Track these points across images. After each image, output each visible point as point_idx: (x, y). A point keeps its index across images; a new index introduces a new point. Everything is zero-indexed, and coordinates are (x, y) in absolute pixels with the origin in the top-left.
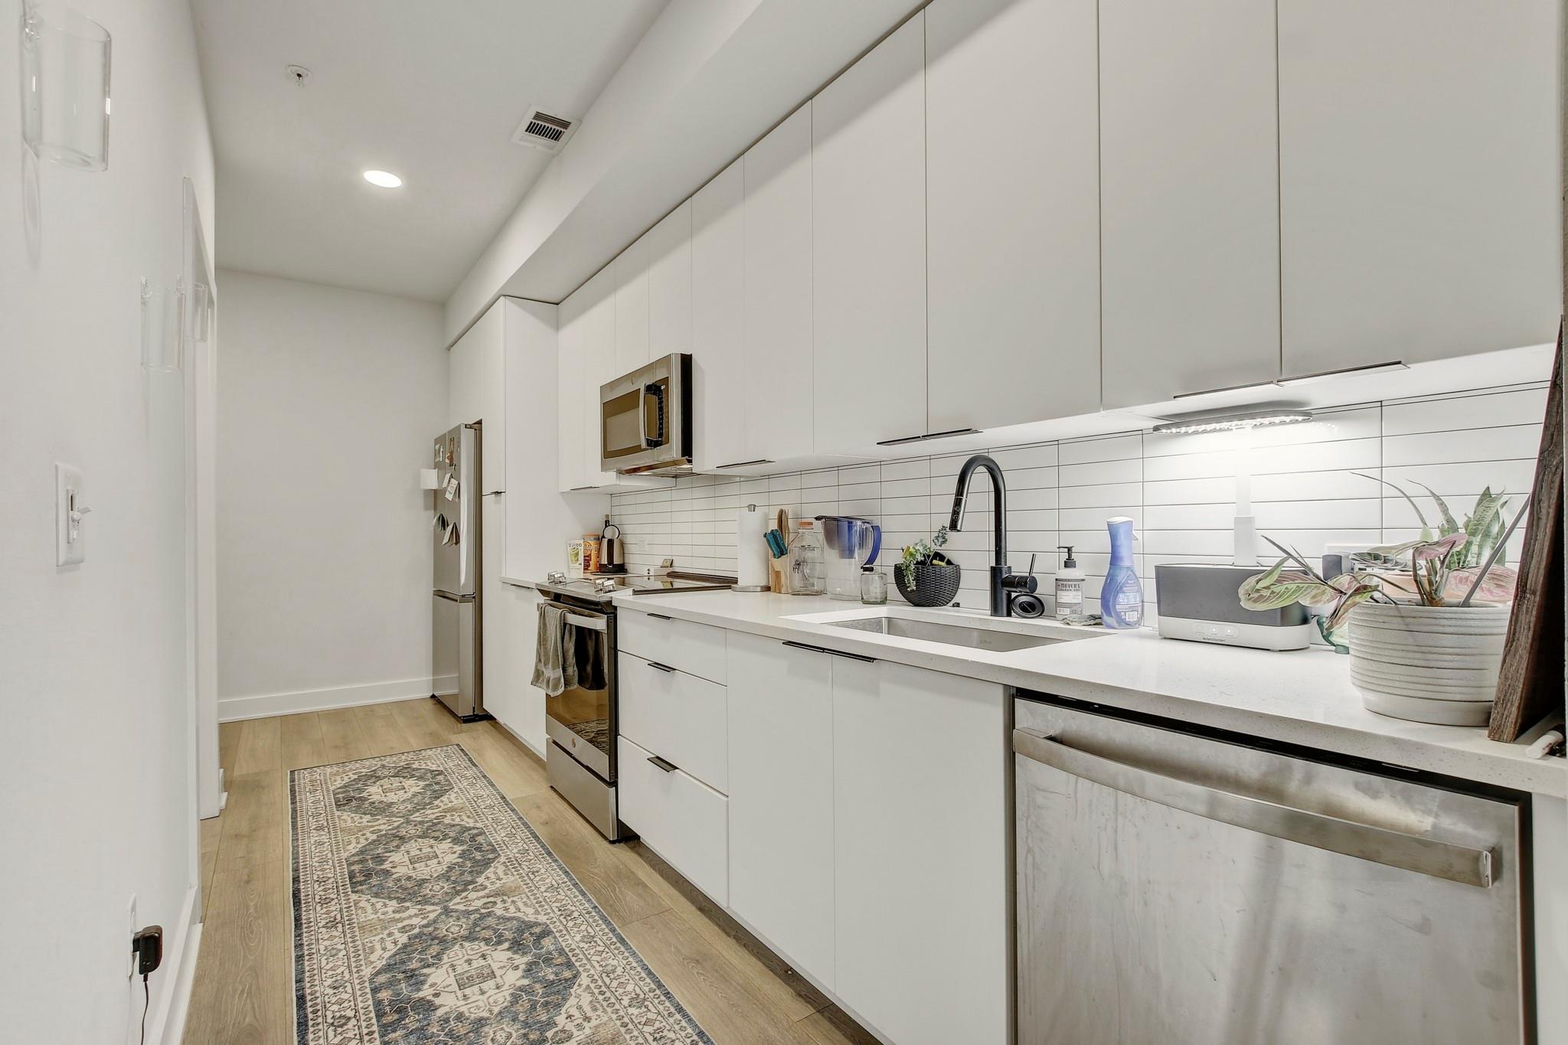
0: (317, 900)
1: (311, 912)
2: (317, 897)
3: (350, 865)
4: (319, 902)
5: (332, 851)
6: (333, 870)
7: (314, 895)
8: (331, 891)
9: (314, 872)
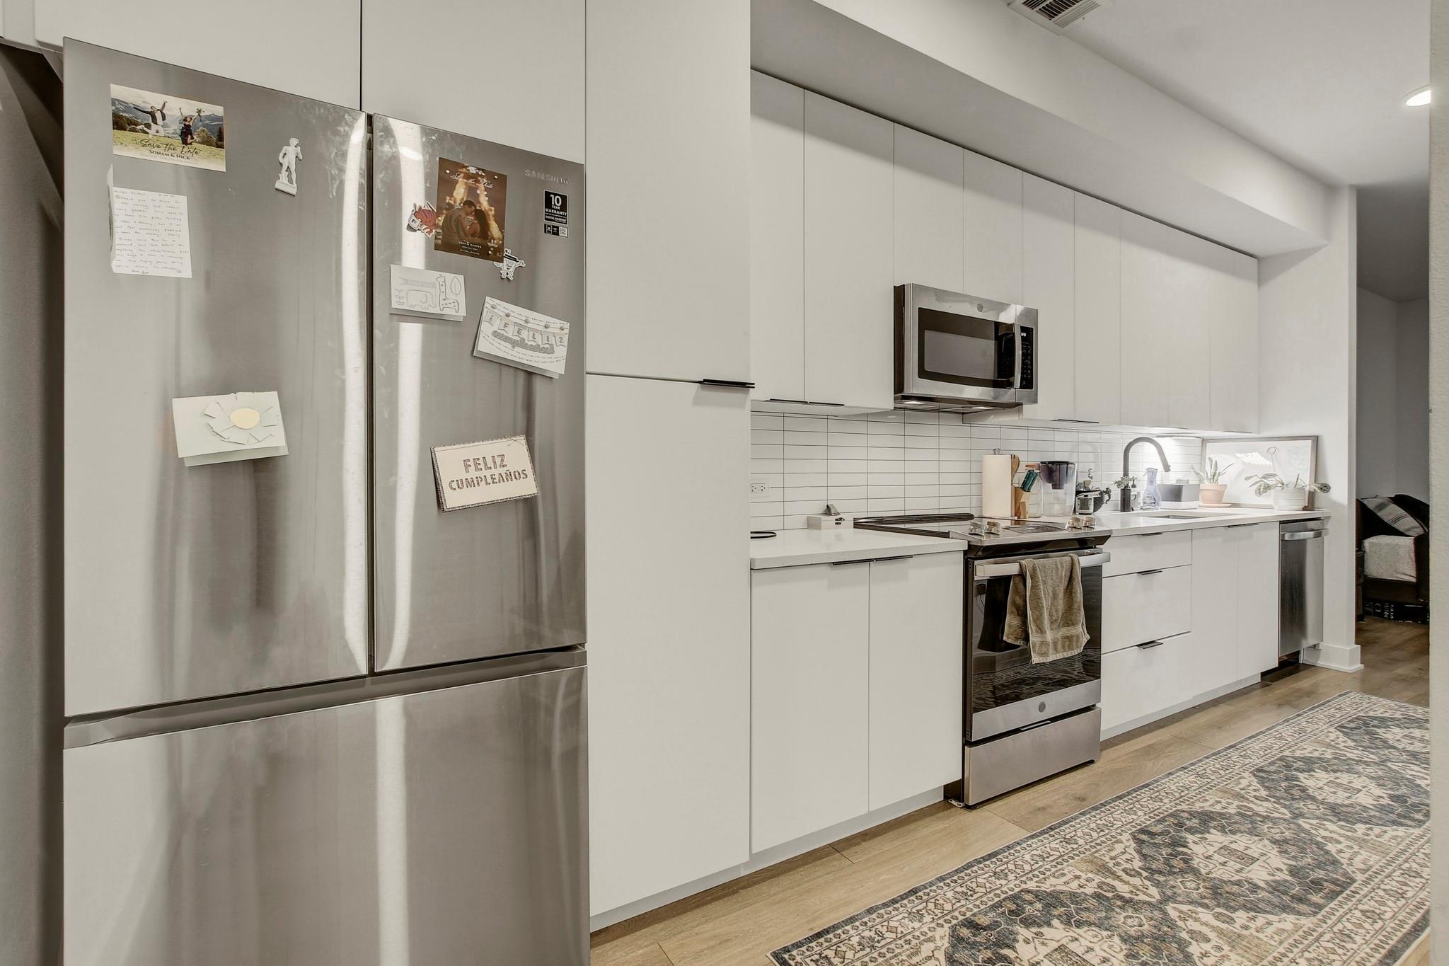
0: (1380, 924)
1: (1401, 918)
2: (1377, 926)
3: (1320, 907)
4: (1380, 919)
5: (1317, 940)
6: (1348, 916)
7: (1401, 909)
8: (1377, 898)
9: (1372, 932)
